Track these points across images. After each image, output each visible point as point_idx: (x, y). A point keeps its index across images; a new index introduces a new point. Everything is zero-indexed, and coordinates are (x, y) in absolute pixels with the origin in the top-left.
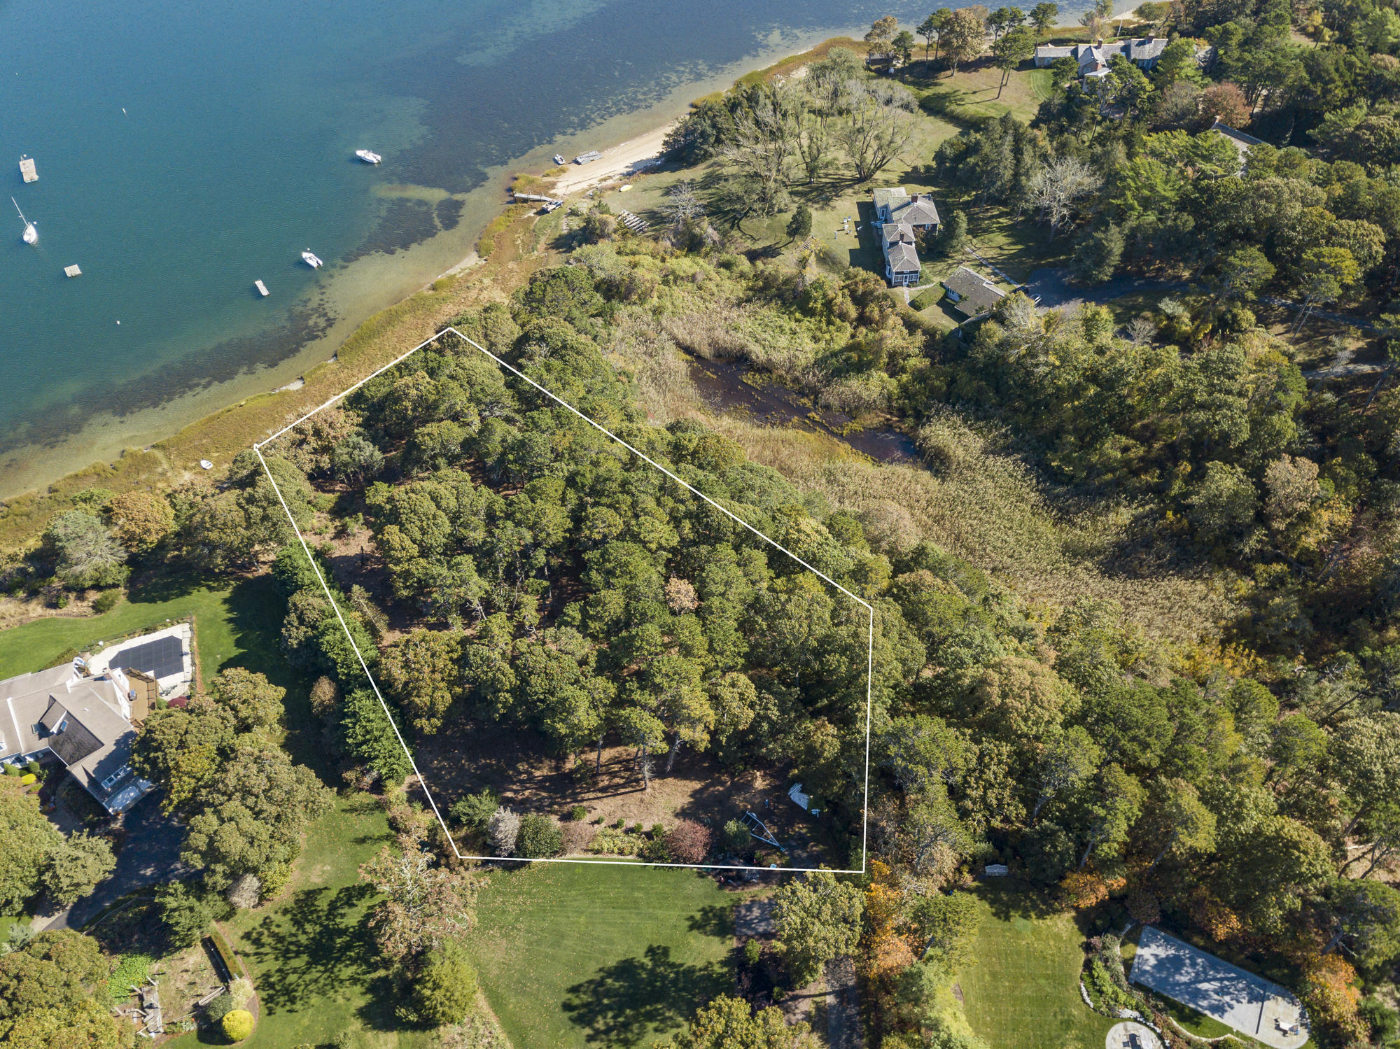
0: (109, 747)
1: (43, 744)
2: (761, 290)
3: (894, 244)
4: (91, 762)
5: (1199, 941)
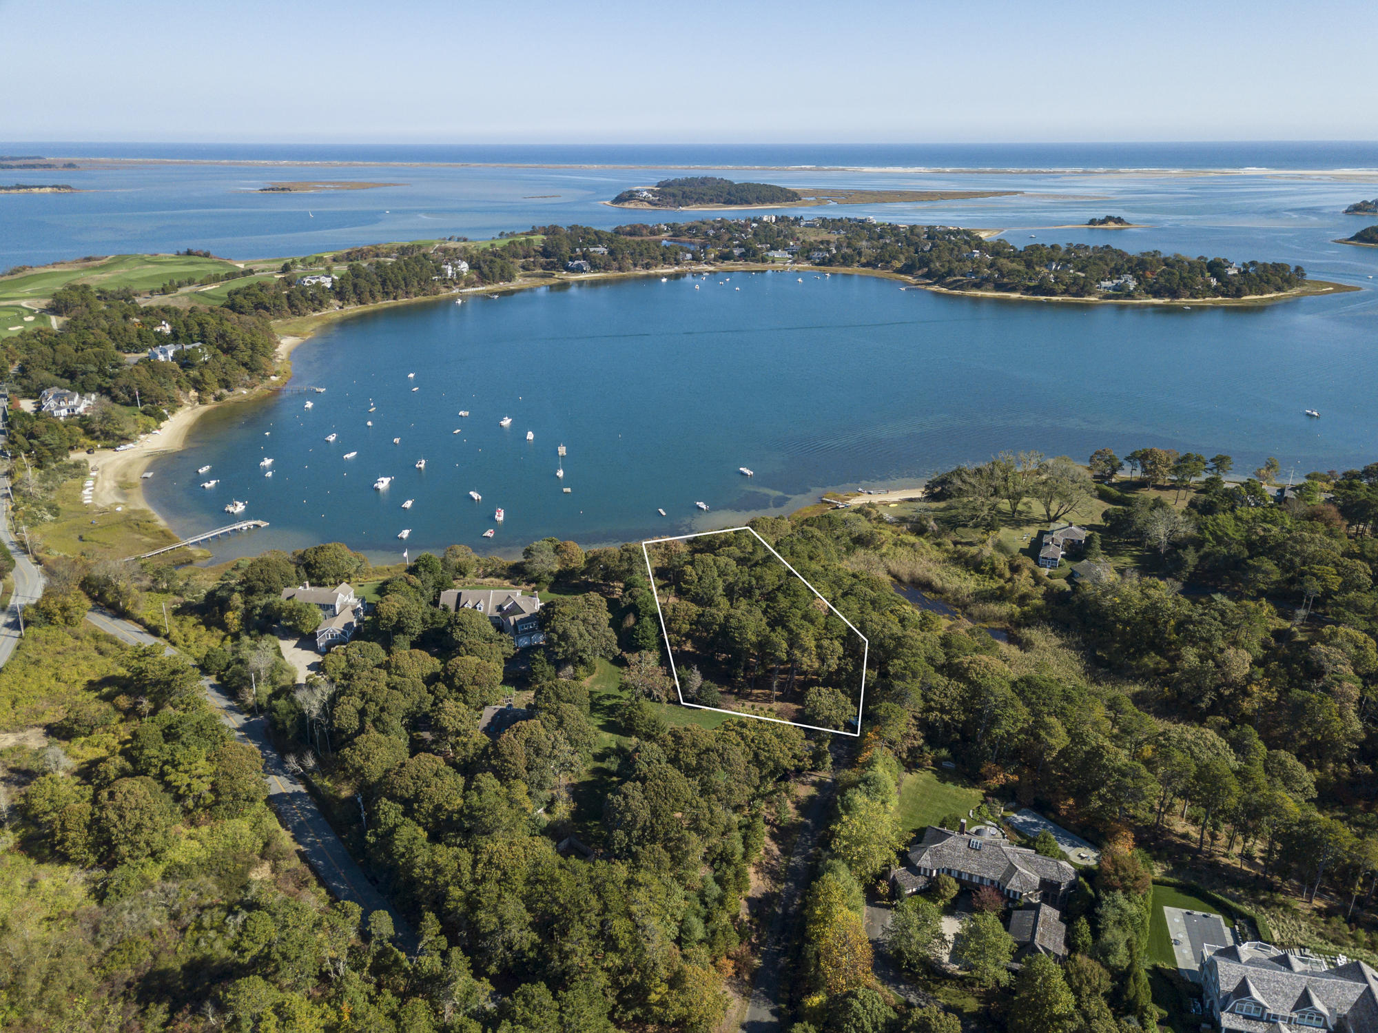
0: (527, 615)
1: (498, 614)
2: (954, 559)
3: (1047, 544)
4: (518, 617)
5: (1052, 816)
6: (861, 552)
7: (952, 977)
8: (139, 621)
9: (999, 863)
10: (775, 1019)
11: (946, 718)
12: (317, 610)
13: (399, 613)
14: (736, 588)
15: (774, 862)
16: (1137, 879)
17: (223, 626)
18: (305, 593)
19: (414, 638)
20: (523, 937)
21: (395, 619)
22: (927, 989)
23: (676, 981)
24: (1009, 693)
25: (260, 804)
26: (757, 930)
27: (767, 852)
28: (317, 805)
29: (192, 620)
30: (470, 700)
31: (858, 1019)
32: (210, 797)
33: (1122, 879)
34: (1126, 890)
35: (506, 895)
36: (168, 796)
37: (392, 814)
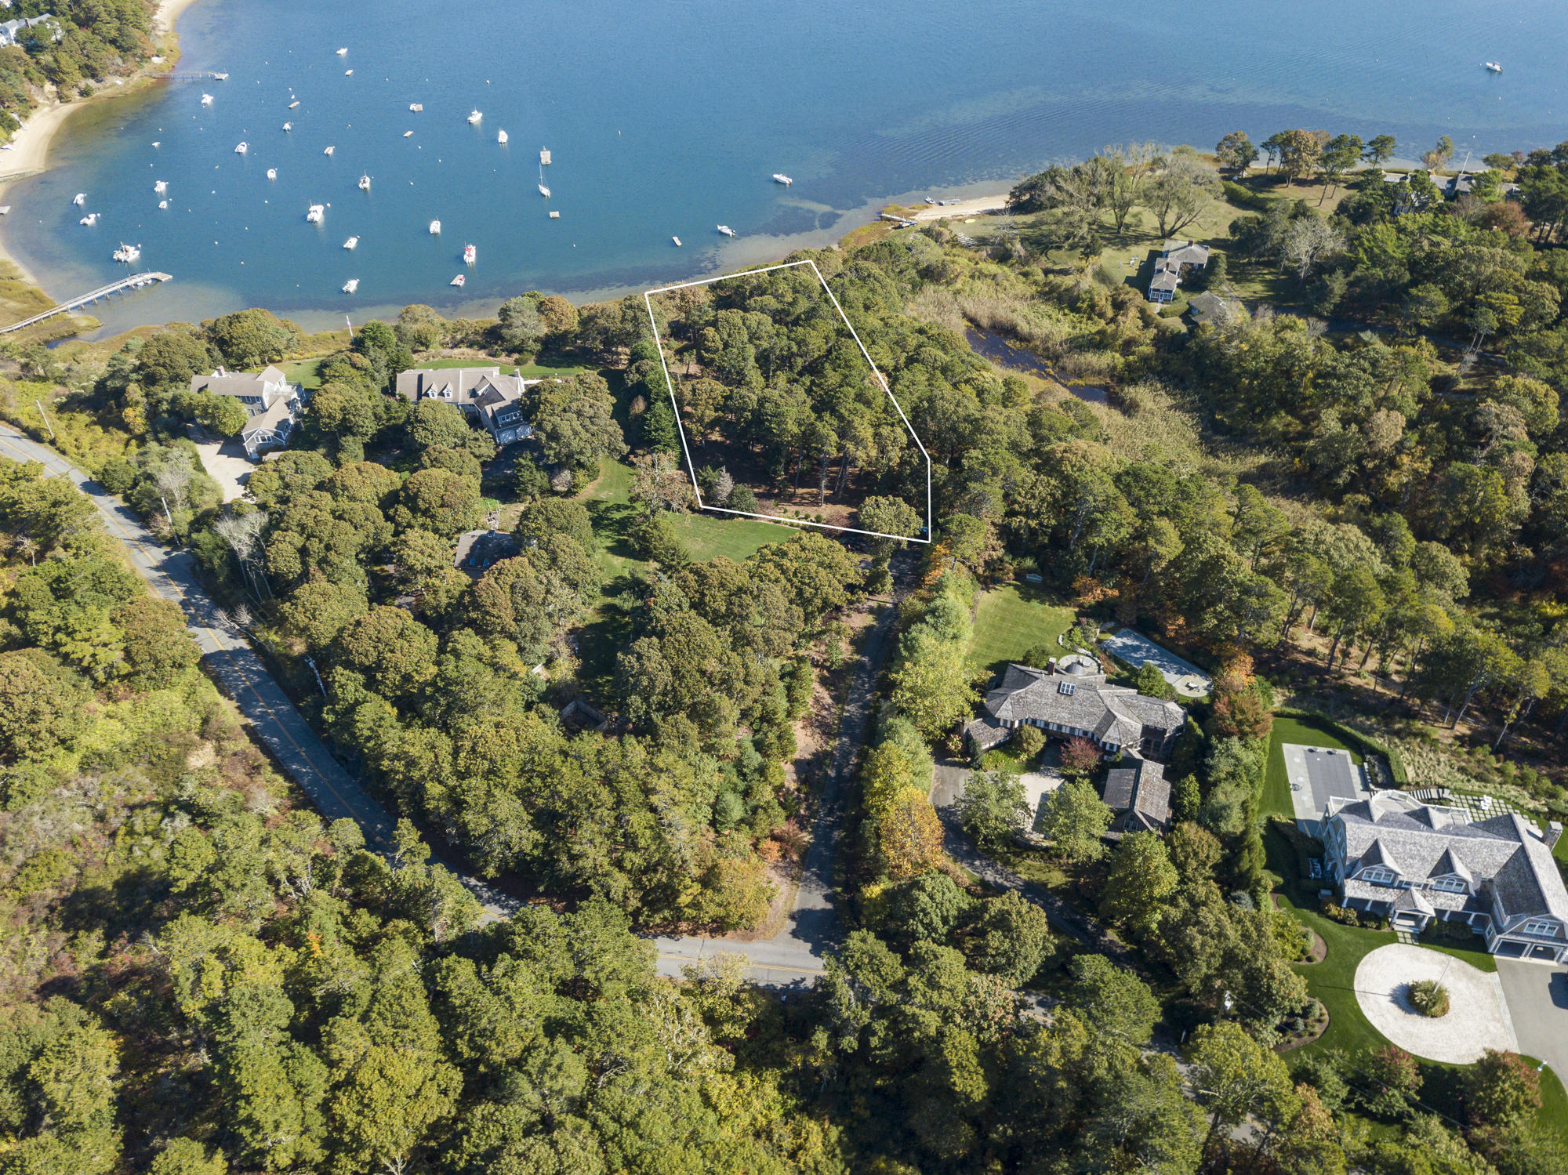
0: (507, 402)
1: (472, 401)
2: (1046, 293)
3: (1160, 271)
4: (496, 406)
5: (1157, 637)
6: (929, 288)
7: (1035, 849)
8: (14, 423)
9: (1095, 710)
10: (829, 906)
11: (1033, 523)
12: (239, 404)
13: (343, 409)
14: (772, 357)
15: (824, 713)
16: (1257, 722)
17: (125, 427)
18: (220, 381)
19: (367, 439)
20: (522, 836)
21: (339, 416)
22: (1007, 863)
23: (709, 879)
24: (1112, 490)
25: (192, 671)
26: (806, 799)
27: (817, 700)
28: (265, 665)
29: (83, 418)
30: (441, 526)
31: (925, 915)
32: (125, 668)
33: (1240, 723)
34: (1243, 736)
35: (496, 792)
36: (69, 671)
37: (351, 687)
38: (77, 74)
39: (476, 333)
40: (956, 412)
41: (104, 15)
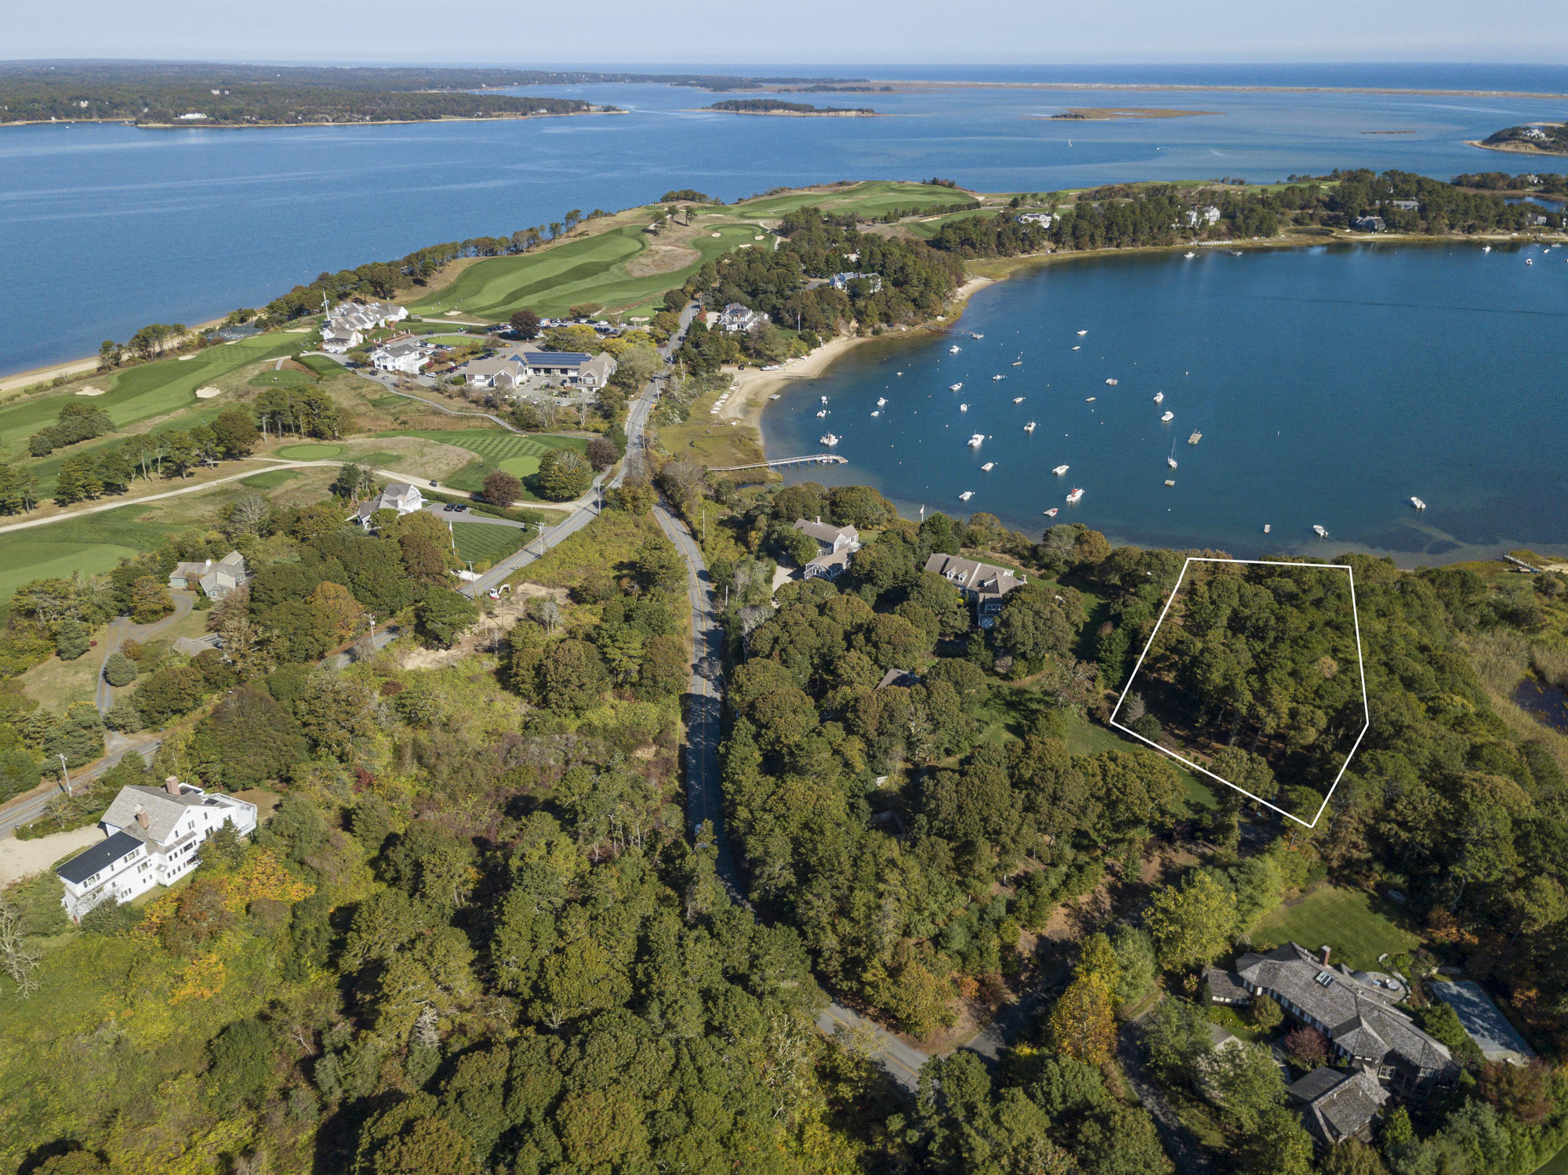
0: (997, 595)
1: (974, 587)
4: (988, 596)
5: (1502, 1001)
7: (1208, 1103)
8: (689, 524)
9: (1343, 1011)
10: (996, 1058)
11: (1404, 835)
12: (816, 545)
13: (873, 563)
15: (1097, 914)
16: (1522, 1101)
17: (747, 544)
18: (818, 526)
19: (881, 591)
21: (868, 567)
22: (1174, 1101)
23: (894, 972)
25: (674, 699)
26: (1033, 971)
27: (1095, 901)
28: (722, 715)
29: (729, 532)
30: (881, 658)
31: (1049, 1084)
32: (635, 677)
33: (1503, 1094)
34: (1501, 1109)
35: (777, 830)
36: (602, 666)
37: (743, 732)
38: (876, 318)
39: (1025, 547)
40: (1386, 715)
41: (915, 281)
